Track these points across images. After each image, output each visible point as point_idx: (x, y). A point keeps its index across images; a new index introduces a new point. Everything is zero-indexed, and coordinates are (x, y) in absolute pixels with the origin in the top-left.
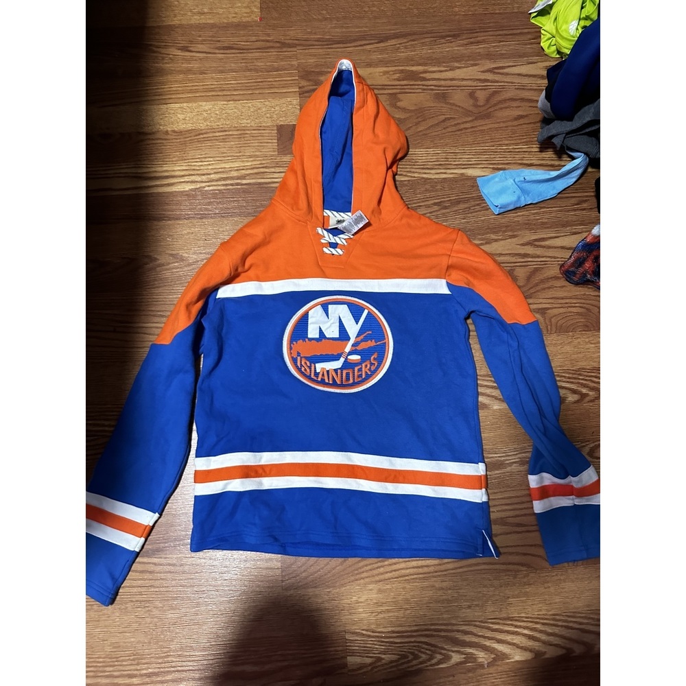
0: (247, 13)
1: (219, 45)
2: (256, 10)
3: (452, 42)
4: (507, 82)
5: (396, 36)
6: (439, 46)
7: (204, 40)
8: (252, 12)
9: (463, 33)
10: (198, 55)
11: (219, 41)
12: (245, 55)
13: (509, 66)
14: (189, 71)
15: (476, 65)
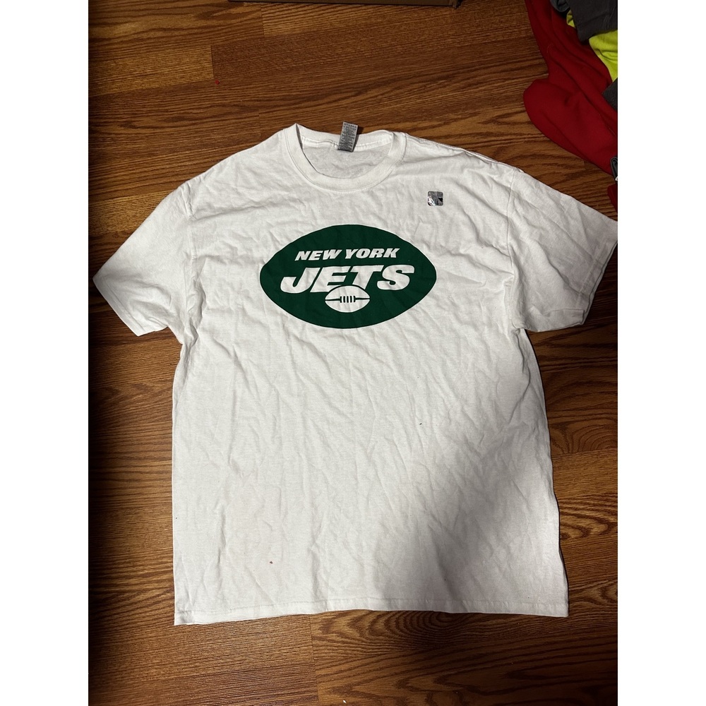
0: (197, 70)
1: (167, 115)
2: (207, 65)
3: (445, 86)
4: (514, 134)
5: (377, 85)
6: (430, 93)
7: (150, 112)
8: (203, 68)
9: (459, 73)
10: (143, 131)
11: (167, 111)
12: (198, 126)
13: (517, 113)
14: (135, 153)
15: (475, 114)
